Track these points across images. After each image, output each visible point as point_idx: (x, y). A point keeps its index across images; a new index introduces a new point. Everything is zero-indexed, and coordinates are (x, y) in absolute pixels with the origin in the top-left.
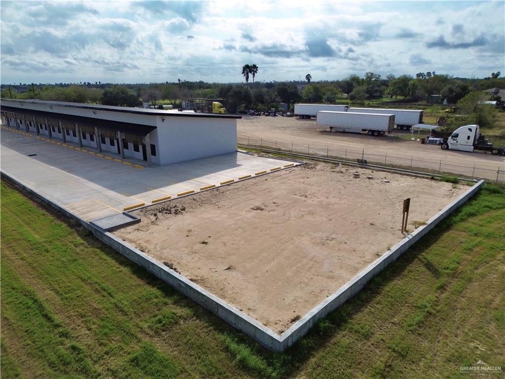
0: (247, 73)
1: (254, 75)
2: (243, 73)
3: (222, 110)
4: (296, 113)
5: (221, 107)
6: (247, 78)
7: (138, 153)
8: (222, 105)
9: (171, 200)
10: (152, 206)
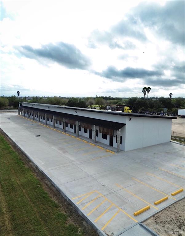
0: (145, 92)
1: (148, 92)
2: (143, 91)
3: (130, 111)
4: (179, 114)
5: (129, 109)
6: (145, 94)
8: (129, 108)
9: (174, 203)
10: (160, 213)
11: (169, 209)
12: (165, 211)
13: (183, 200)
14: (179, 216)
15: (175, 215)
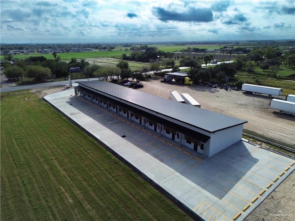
4: (242, 88)
5: (190, 81)
7: (190, 144)
9: (254, 210)
10: (248, 217)
11: (252, 214)
12: (250, 215)
13: (259, 206)
14: (259, 219)
15: (256, 218)
